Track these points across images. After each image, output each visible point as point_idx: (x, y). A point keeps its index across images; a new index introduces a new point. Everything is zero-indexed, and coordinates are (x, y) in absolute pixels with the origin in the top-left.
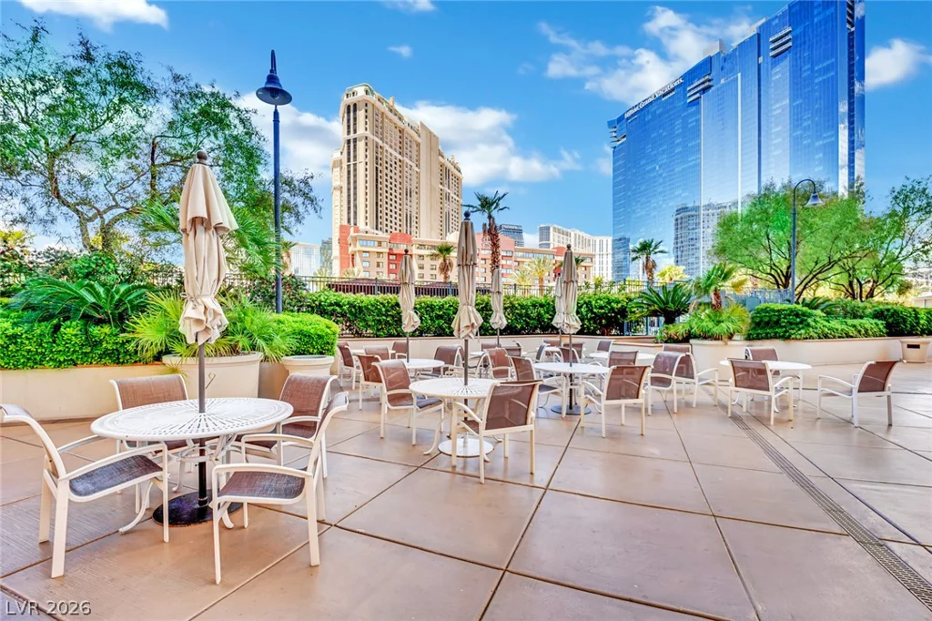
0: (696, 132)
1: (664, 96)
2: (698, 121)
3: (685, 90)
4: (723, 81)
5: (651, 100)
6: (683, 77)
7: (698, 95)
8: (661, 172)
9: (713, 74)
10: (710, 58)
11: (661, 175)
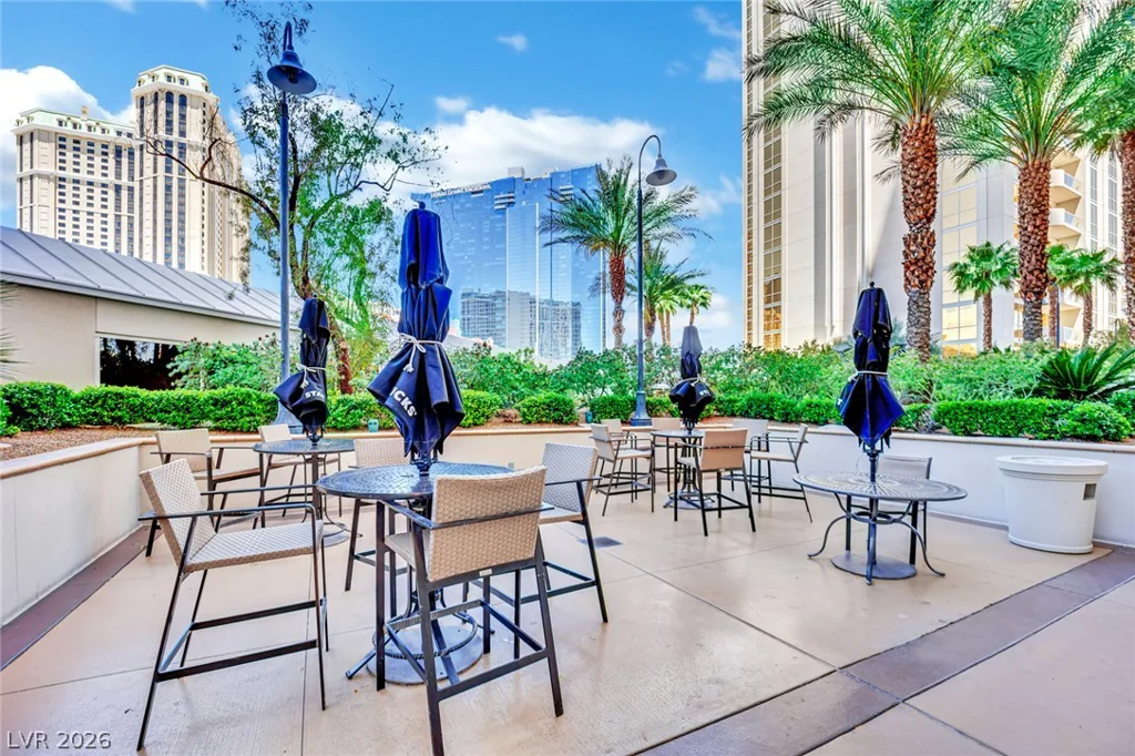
0: (502, 237)
1: (473, 193)
2: (504, 228)
3: (492, 196)
4: (524, 203)
5: (459, 191)
6: (491, 184)
7: (504, 206)
8: (469, 262)
9: (516, 193)
10: (514, 180)
11: (469, 266)
